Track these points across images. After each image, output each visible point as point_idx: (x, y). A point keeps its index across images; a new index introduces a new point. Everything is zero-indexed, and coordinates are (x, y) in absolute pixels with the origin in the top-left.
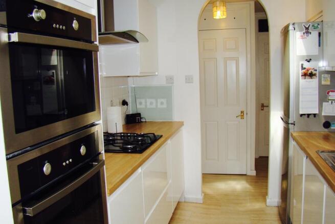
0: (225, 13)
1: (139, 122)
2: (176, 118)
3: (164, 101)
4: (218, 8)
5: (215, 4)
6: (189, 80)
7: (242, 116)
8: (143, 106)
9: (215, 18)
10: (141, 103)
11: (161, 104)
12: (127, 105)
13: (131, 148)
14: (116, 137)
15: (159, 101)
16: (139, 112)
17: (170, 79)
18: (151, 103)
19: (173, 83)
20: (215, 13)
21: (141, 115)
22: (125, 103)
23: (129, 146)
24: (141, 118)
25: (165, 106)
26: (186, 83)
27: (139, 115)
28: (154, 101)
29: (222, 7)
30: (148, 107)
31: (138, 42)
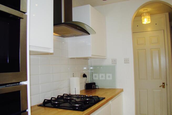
0: (150, 20)
1: (94, 89)
2: (118, 87)
3: (111, 75)
4: (145, 17)
5: (143, 14)
6: (126, 61)
7: (163, 86)
8: (97, 78)
9: (143, 23)
10: (96, 77)
11: (109, 77)
12: (86, 77)
13: (78, 106)
14: (72, 98)
15: (107, 75)
16: (94, 82)
17: (114, 61)
18: (102, 77)
19: (116, 64)
20: (143, 20)
21: (96, 84)
22: (85, 76)
23: (77, 105)
24: (95, 86)
25: (111, 78)
26: (125, 63)
27: (94, 84)
28: (104, 75)
29: (147, 16)
30: (100, 79)
31: (89, 34)
